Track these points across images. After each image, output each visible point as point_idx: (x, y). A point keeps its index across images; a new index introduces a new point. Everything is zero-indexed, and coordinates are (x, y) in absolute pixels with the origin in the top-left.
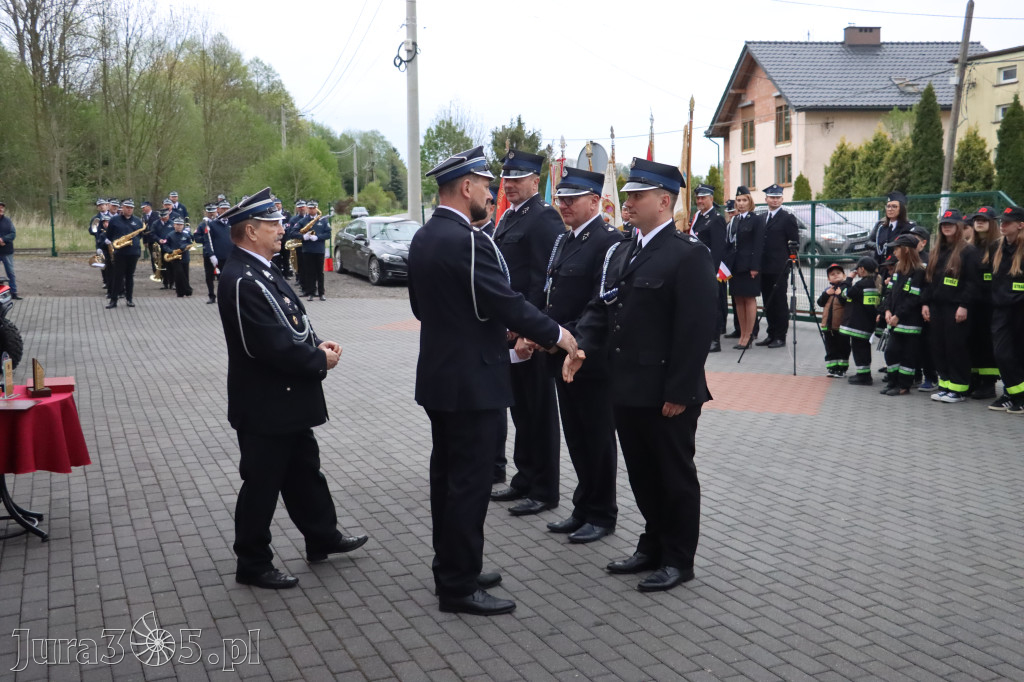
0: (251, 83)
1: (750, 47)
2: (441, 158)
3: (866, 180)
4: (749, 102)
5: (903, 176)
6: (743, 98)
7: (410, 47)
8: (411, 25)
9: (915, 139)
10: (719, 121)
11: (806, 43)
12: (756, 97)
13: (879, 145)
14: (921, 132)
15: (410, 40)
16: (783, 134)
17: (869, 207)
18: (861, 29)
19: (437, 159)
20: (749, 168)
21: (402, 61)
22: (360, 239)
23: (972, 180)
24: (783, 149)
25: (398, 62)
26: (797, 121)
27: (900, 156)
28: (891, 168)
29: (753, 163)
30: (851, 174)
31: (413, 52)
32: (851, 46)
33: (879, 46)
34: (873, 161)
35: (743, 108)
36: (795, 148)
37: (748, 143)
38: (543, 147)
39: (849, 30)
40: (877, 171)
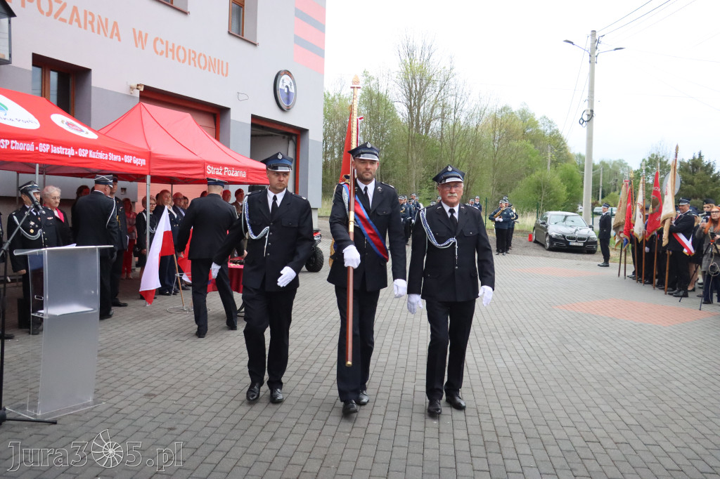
0: (538, 131)
2: (651, 178)
7: (589, 113)
8: (591, 100)
15: (589, 109)
19: (648, 178)
21: (584, 121)
22: (544, 223)
25: (582, 121)
31: (591, 115)
38: (715, 172)
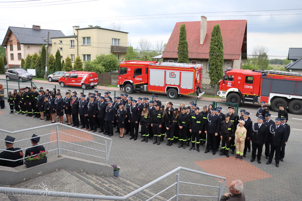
1: (10, 28)
3: (33, 62)
4: (11, 40)
5: (40, 62)
6: (10, 39)
9: (42, 56)
10: (4, 43)
11: (24, 28)
12: (13, 39)
13: (36, 55)
14: (43, 54)
16: (19, 49)
17: (34, 68)
18: (36, 26)
20: (12, 55)
23: (52, 64)
24: (19, 52)
26: (22, 46)
27: (39, 58)
28: (38, 61)
29: (13, 54)
30: (30, 61)
32: (34, 30)
33: (40, 30)
34: (34, 59)
35: (10, 41)
36: (22, 51)
37: (12, 49)
39: (33, 26)
40: (35, 61)
